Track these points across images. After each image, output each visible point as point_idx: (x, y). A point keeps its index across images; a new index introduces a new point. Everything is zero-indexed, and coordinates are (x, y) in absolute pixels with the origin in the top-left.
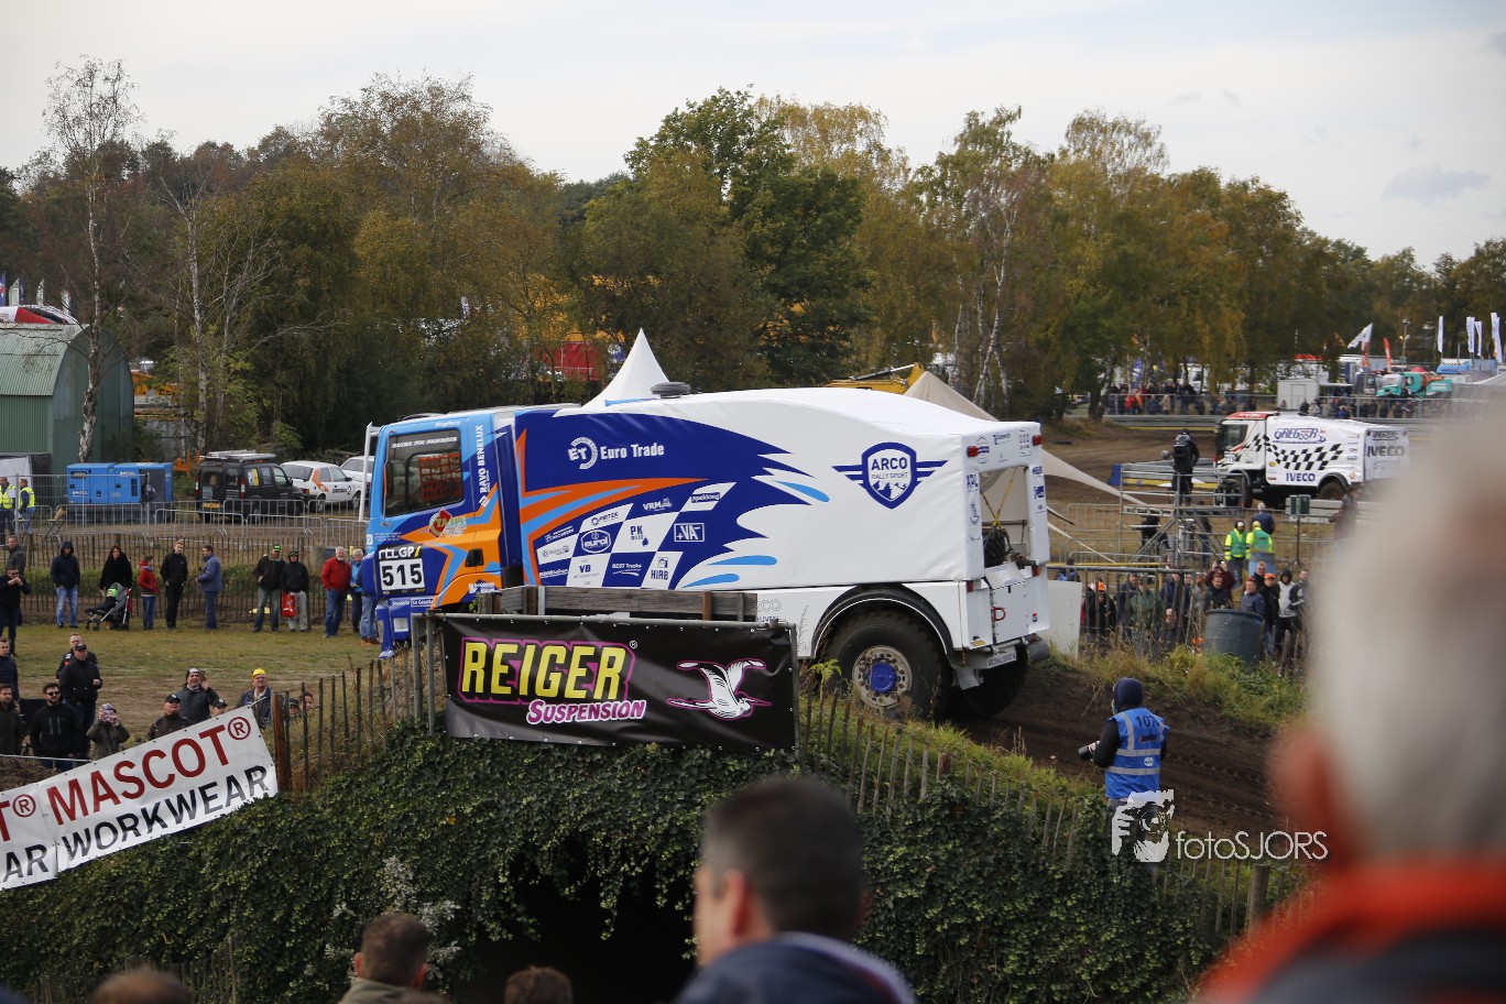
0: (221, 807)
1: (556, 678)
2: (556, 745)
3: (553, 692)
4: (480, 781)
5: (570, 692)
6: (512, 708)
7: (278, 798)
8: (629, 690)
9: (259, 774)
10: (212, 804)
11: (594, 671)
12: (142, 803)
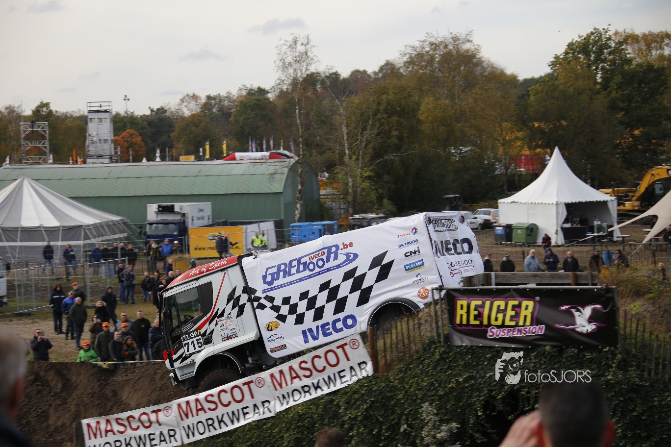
0: (347, 381)
1: (500, 316)
2: (502, 348)
3: (499, 323)
4: (467, 366)
5: (508, 322)
6: (480, 331)
7: (373, 376)
8: (535, 321)
9: (364, 365)
10: (344, 380)
11: (518, 311)
12: (312, 380)
